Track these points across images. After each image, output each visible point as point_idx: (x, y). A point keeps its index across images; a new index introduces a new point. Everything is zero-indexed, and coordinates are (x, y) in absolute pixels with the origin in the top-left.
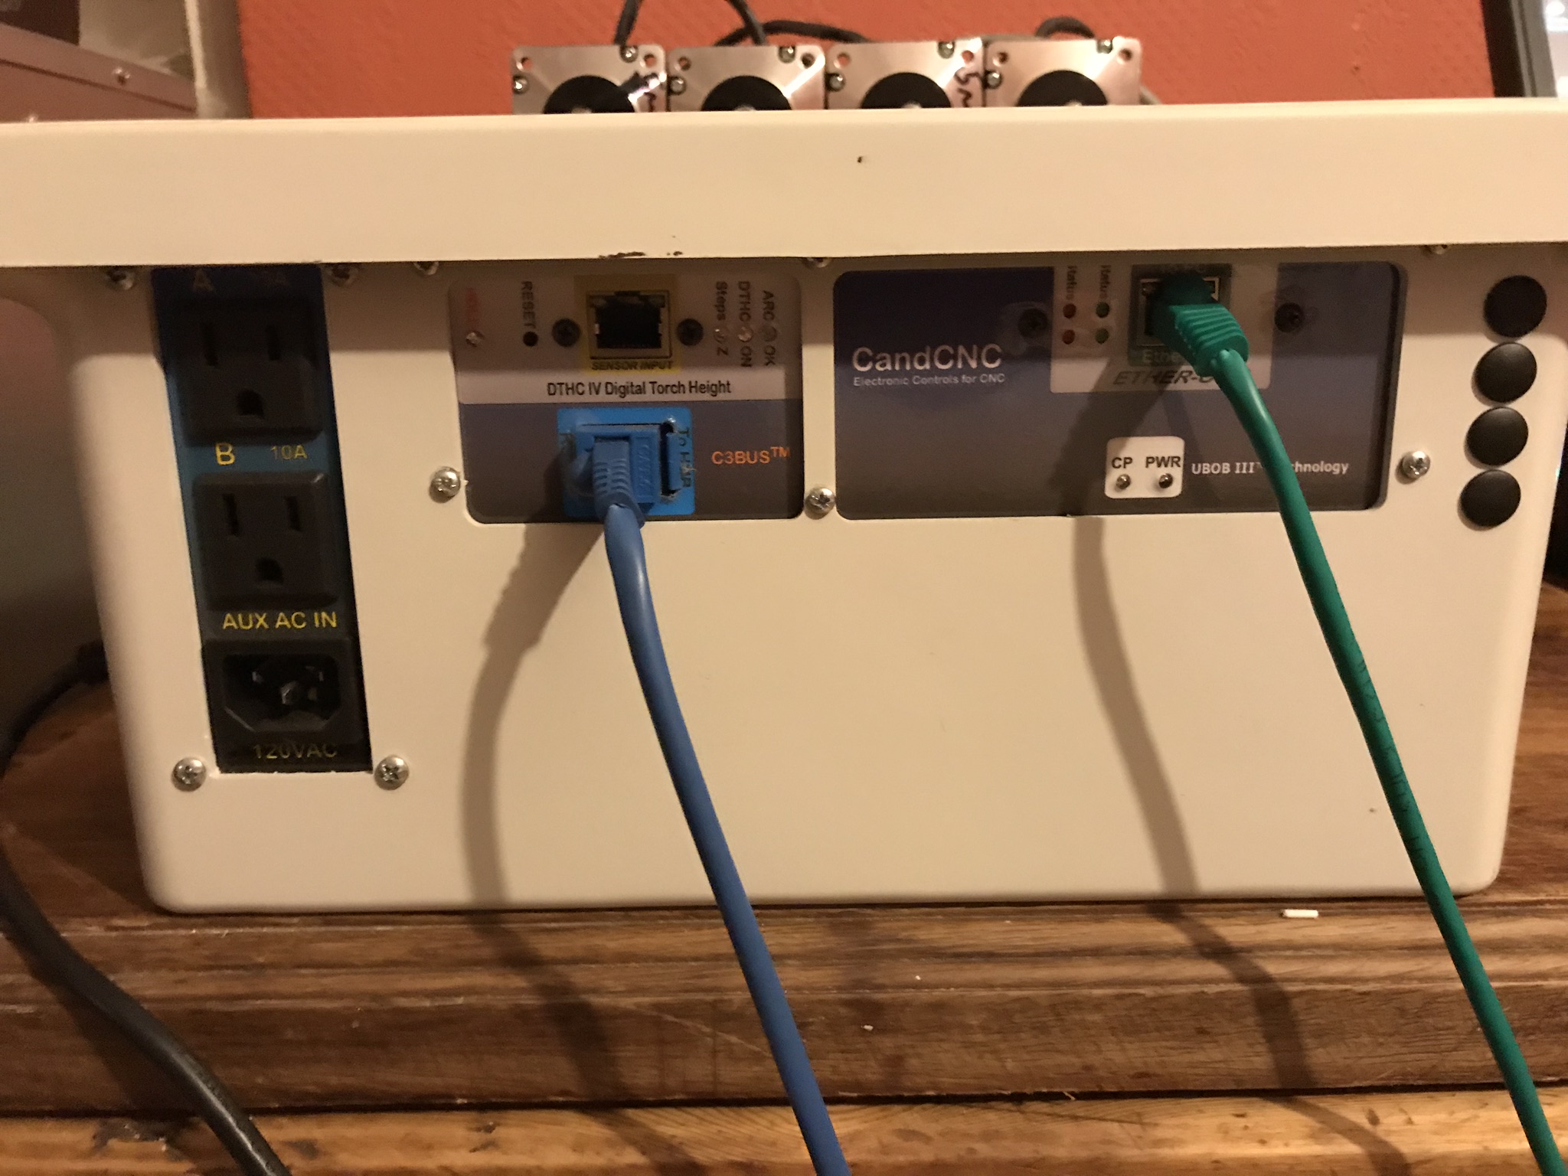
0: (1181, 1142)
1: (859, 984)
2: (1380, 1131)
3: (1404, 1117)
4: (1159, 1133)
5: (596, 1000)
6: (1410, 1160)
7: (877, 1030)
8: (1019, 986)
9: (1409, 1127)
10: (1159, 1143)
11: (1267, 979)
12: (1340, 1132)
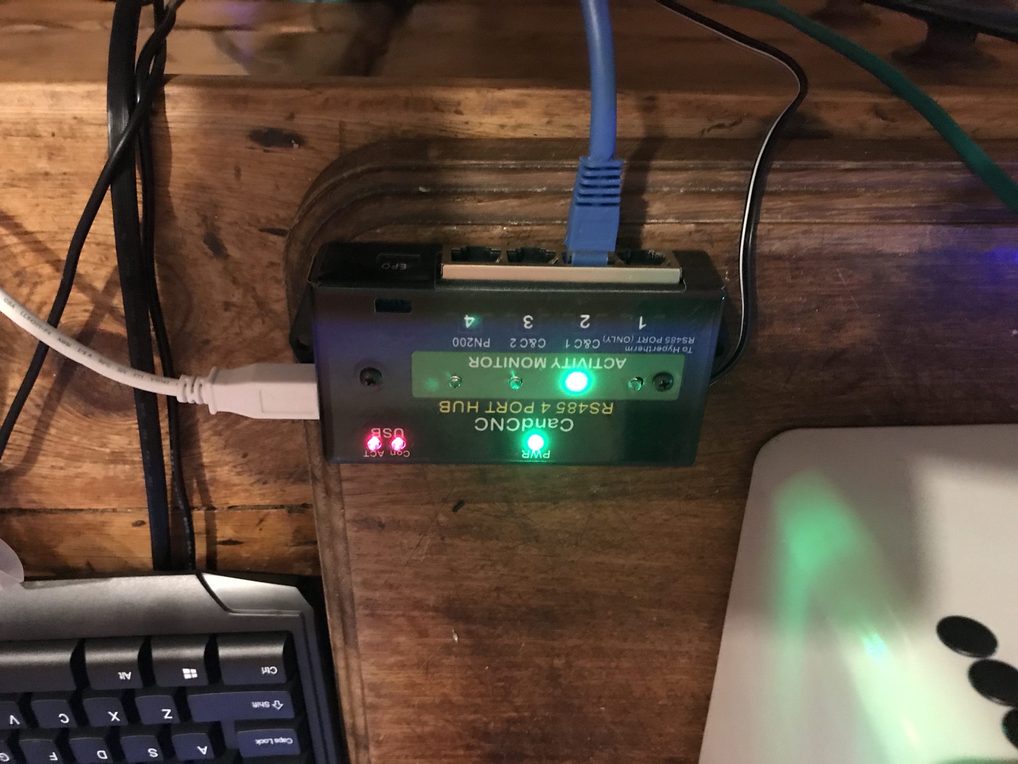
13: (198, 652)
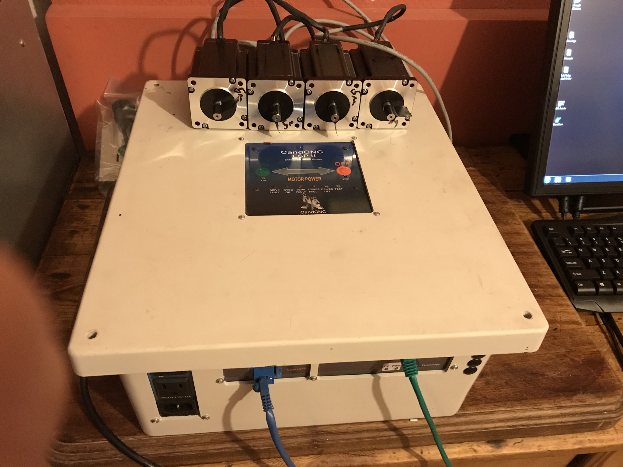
0: (381, 460)
1: (314, 441)
2: (423, 456)
3: (428, 452)
4: (377, 459)
5: (255, 448)
6: (427, 461)
7: (318, 448)
8: (350, 439)
9: (429, 454)
10: (376, 461)
11: (404, 435)
12: (414, 456)
13: (601, 290)
